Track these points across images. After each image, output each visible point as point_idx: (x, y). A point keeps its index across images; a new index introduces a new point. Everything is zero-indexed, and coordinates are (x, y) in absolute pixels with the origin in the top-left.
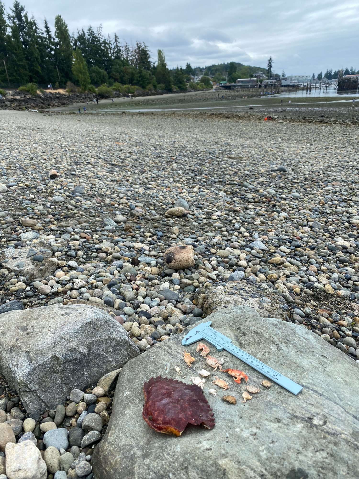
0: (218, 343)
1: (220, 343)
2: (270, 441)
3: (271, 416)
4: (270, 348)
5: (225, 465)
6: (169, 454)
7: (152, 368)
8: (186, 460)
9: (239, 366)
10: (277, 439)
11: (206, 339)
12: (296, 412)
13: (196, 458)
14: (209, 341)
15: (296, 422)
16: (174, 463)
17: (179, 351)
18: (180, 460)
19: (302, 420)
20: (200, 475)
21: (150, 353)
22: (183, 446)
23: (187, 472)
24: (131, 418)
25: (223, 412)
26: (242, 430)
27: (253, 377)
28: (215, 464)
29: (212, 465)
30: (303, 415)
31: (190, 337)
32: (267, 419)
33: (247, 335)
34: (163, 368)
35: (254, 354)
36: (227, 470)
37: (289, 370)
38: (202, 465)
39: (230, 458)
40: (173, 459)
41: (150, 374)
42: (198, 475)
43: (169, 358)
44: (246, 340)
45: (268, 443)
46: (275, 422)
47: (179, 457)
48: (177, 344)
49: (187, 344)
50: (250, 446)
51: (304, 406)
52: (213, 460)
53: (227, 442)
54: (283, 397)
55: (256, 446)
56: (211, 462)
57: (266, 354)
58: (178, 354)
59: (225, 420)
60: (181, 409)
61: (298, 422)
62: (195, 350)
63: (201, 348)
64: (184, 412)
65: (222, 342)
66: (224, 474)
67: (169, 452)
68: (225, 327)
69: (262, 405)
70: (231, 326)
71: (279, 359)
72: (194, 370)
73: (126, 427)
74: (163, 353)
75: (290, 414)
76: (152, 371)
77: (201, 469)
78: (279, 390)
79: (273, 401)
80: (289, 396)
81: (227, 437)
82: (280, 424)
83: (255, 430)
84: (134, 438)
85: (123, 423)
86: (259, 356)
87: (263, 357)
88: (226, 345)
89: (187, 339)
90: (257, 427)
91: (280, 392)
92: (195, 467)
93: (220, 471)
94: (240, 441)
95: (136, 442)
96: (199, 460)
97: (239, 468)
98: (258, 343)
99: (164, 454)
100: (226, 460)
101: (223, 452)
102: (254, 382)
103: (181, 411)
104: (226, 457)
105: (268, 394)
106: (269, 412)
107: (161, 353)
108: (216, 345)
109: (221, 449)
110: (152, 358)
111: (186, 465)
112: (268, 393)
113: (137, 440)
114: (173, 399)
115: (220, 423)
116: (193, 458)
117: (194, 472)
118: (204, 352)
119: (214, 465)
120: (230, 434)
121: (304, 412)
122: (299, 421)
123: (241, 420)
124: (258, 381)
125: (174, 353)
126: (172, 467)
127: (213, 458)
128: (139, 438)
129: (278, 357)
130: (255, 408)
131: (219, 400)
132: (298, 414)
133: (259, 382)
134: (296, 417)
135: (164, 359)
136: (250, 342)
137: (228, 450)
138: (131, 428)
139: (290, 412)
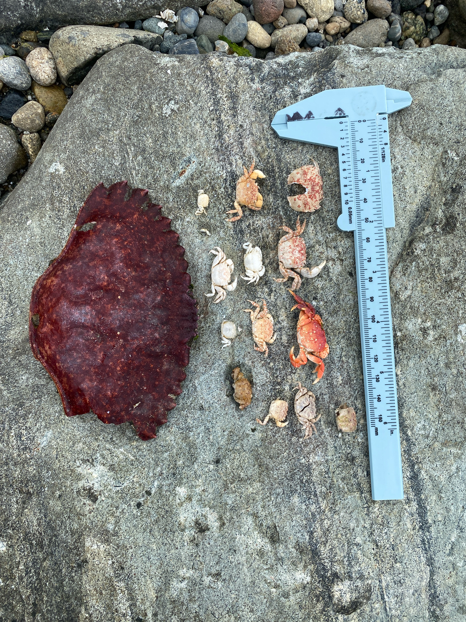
0: (353, 205)
1: (359, 210)
2: (214, 571)
3: (271, 514)
4: (457, 326)
5: (93, 554)
6: (19, 436)
7: (149, 142)
8: (38, 479)
9: (341, 313)
10: (231, 576)
11: (341, 159)
12: (325, 544)
13: (58, 493)
14: (342, 174)
15: (303, 564)
16: (15, 464)
17: (248, 142)
18: (30, 469)
19: (317, 571)
20: (41, 529)
21: (177, 82)
22: (54, 443)
23: (24, 503)
24: (31, 247)
25: (202, 408)
26: (189, 498)
27: (340, 369)
28: (79, 536)
29: (73, 534)
30: (332, 561)
31: (309, 115)
32: (255, 516)
33: (449, 237)
34: (174, 165)
35: (408, 310)
36: (90, 566)
37: (433, 414)
38: (58, 516)
39: (111, 548)
40: (19, 455)
41: (135, 156)
42: (39, 525)
43: (208, 142)
44: (432, 250)
45: (204, 572)
46: (264, 534)
47: (33, 461)
48: (263, 107)
49: (283, 132)
50: (169, 551)
51: (358, 540)
52: (80, 525)
53: (139, 505)
54: (343, 479)
55: (179, 559)
56: (76, 526)
57: (431, 332)
58: (236, 149)
59: (186, 438)
60: (98, 367)
61: (305, 567)
62: (288, 173)
63: (302, 182)
64: (101, 381)
65: (368, 211)
66: (80, 566)
67: (24, 432)
68: (427, 152)
69: (285, 466)
70: (443, 163)
71: (444, 371)
72: (242, 232)
73: (11, 262)
74: (206, 113)
75: (311, 537)
76: (144, 150)
77: (50, 520)
78: (356, 453)
79: (316, 473)
80: (359, 484)
81: (148, 493)
82: (268, 547)
83: (212, 520)
84: (10, 302)
85: (9, 247)
86: (410, 327)
87: (418, 336)
88: (369, 230)
89: (297, 117)
90: (220, 518)
91: (353, 459)
92: (44, 507)
93: (77, 554)
94: (162, 522)
95: (9, 319)
96: (59, 503)
97: (111, 580)
98: (450, 285)
99: (11, 428)
100: (103, 547)
101: (111, 527)
102: (331, 385)
103: (97, 374)
104: (107, 541)
105: (324, 444)
106: (279, 500)
107: (202, 109)
108: (345, 208)
109: (112, 515)
110: (172, 105)
111: (31, 490)
112: (330, 441)
113: (13, 315)
114: (103, 323)
115: (170, 438)
116: (52, 487)
117: (35, 514)
118: (300, 203)
119: (77, 536)
120: (160, 487)
121: (340, 554)
122: (311, 567)
123: (211, 467)
124: (340, 389)
125: (230, 136)
126: (7, 470)
127: (85, 521)
128: (18, 313)
129: (447, 366)
130: (267, 461)
131: (220, 367)
132: (324, 551)
133: (340, 394)
134: (315, 553)
135: (193, 137)
136: (435, 266)
137: (123, 527)
138: (19, 273)
139: (318, 533)
